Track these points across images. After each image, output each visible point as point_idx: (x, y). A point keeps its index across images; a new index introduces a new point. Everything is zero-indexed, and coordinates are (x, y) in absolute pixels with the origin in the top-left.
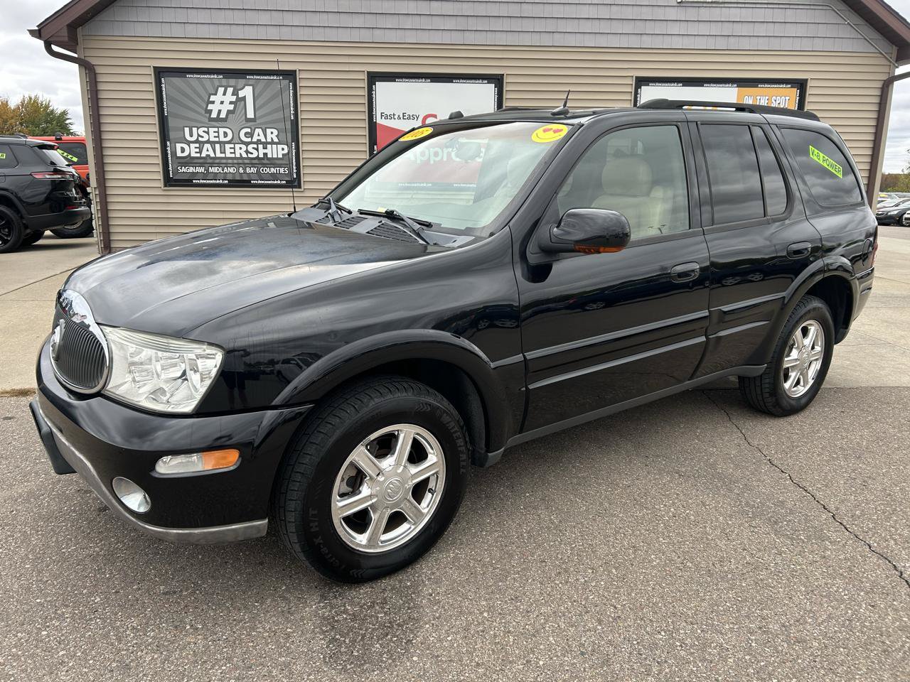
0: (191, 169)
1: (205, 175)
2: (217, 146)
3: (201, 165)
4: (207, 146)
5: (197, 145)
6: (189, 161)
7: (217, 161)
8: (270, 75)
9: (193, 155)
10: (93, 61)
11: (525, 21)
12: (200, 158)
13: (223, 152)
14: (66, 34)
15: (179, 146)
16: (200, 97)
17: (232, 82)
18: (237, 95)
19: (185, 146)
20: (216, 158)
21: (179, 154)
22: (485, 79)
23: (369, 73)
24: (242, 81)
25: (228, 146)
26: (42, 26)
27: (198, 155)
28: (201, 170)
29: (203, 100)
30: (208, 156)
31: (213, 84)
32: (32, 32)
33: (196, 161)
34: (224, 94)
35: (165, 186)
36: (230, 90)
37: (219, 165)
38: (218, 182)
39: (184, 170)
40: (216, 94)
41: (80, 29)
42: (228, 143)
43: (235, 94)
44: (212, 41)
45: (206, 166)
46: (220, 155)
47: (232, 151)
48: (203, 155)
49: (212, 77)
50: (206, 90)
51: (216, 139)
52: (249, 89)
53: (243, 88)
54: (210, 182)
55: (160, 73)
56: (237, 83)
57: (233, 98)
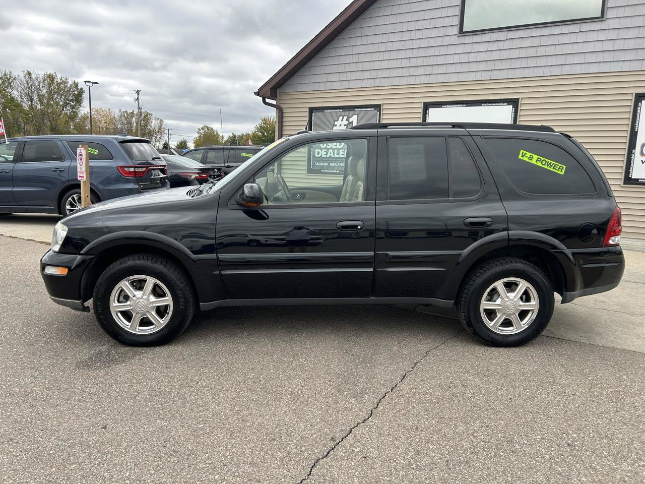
0: (321, 164)
1: (328, 167)
2: (336, 151)
3: (326, 162)
4: (331, 151)
5: (326, 150)
6: (321, 159)
7: (335, 159)
8: (367, 108)
9: (323, 156)
10: (283, 106)
11: (539, 59)
12: (326, 157)
13: (338, 154)
14: (269, 93)
15: (317, 151)
16: (329, 122)
17: (347, 113)
18: (349, 121)
19: (320, 151)
20: (334, 158)
21: (317, 155)
22: (505, 102)
23: (425, 103)
24: (352, 113)
25: (341, 151)
26: (260, 90)
27: (325, 156)
28: (326, 164)
29: (331, 124)
30: (330, 156)
31: (337, 114)
32: (255, 93)
33: (325, 159)
34: (342, 120)
35: (308, 173)
36: (345, 118)
37: (335, 162)
38: (334, 171)
39: (318, 164)
40: (338, 121)
41: (278, 90)
42: (342, 149)
43: (348, 120)
44: (338, 91)
45: (329, 162)
46: (336, 156)
47: (343, 153)
48: (328, 156)
49: (337, 111)
50: (333, 119)
51: (336, 147)
52: (355, 117)
53: (352, 116)
54: (330, 171)
55: (312, 110)
56: (349, 114)
57: (346, 123)
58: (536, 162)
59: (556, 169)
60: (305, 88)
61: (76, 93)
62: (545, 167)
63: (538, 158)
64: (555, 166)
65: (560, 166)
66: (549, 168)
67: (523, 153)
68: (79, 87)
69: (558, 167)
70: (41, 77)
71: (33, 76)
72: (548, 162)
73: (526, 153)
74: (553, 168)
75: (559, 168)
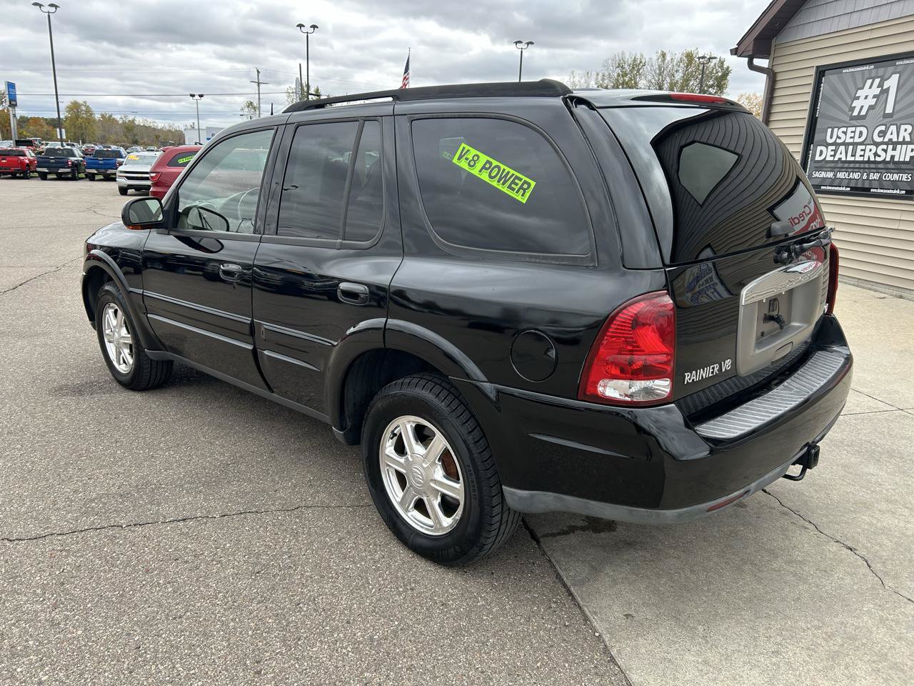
0: (823, 174)
1: (833, 181)
2: (851, 147)
3: (832, 170)
4: (842, 148)
5: (833, 148)
6: (824, 165)
7: (846, 165)
9: (829, 158)
12: (833, 162)
13: (854, 154)
15: (819, 149)
16: (848, 91)
17: (881, 71)
18: (882, 86)
19: (823, 148)
20: (846, 162)
21: (818, 158)
24: (891, 69)
25: (859, 148)
26: (740, 44)
27: (832, 159)
28: (830, 175)
29: (849, 94)
30: (840, 159)
31: (863, 75)
32: (733, 51)
33: (830, 165)
34: (871, 87)
36: (877, 80)
37: (847, 169)
38: (841, 189)
39: (817, 175)
40: (862, 88)
41: (773, 41)
42: (861, 144)
43: (880, 85)
44: (870, 28)
45: (836, 170)
46: (850, 158)
47: (862, 153)
48: (836, 159)
49: (864, 68)
50: (855, 83)
51: (851, 140)
52: (895, 77)
53: (890, 76)
54: (836, 188)
55: (821, 72)
56: (885, 72)
57: (877, 91)
58: (480, 171)
59: (513, 189)
60: (815, 30)
61: (720, 74)
62: (494, 183)
63: (488, 162)
64: (513, 182)
65: (525, 182)
66: (500, 187)
67: (464, 148)
68: (725, 66)
69: (520, 183)
70: (678, 56)
71: (668, 58)
72: (504, 170)
73: (468, 150)
74: (510, 187)
75: (521, 187)
